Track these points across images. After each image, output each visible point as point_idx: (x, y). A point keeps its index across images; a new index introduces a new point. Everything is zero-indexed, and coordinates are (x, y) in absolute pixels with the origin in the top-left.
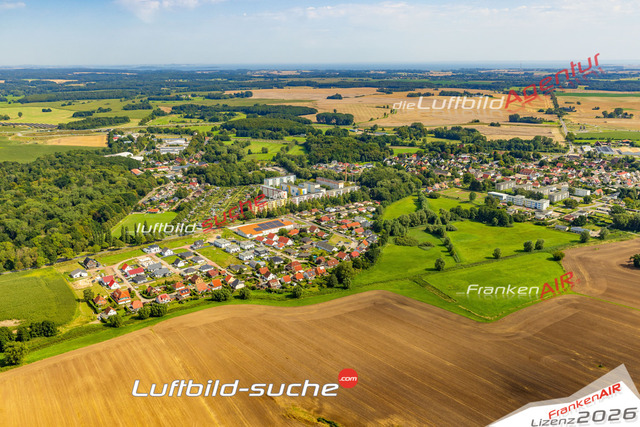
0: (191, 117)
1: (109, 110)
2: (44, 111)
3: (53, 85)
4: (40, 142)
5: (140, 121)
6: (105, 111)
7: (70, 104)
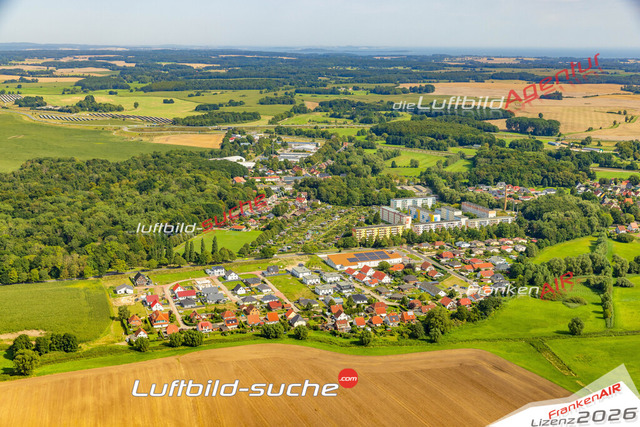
0: (339, 117)
1: (241, 103)
2: (165, 102)
3: (188, 70)
4: (145, 139)
6: (236, 104)
7: (198, 95)
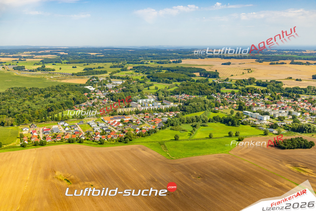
1: (103, 68)
2: (73, 67)
4: (58, 81)
5: (110, 73)
6: (100, 68)
